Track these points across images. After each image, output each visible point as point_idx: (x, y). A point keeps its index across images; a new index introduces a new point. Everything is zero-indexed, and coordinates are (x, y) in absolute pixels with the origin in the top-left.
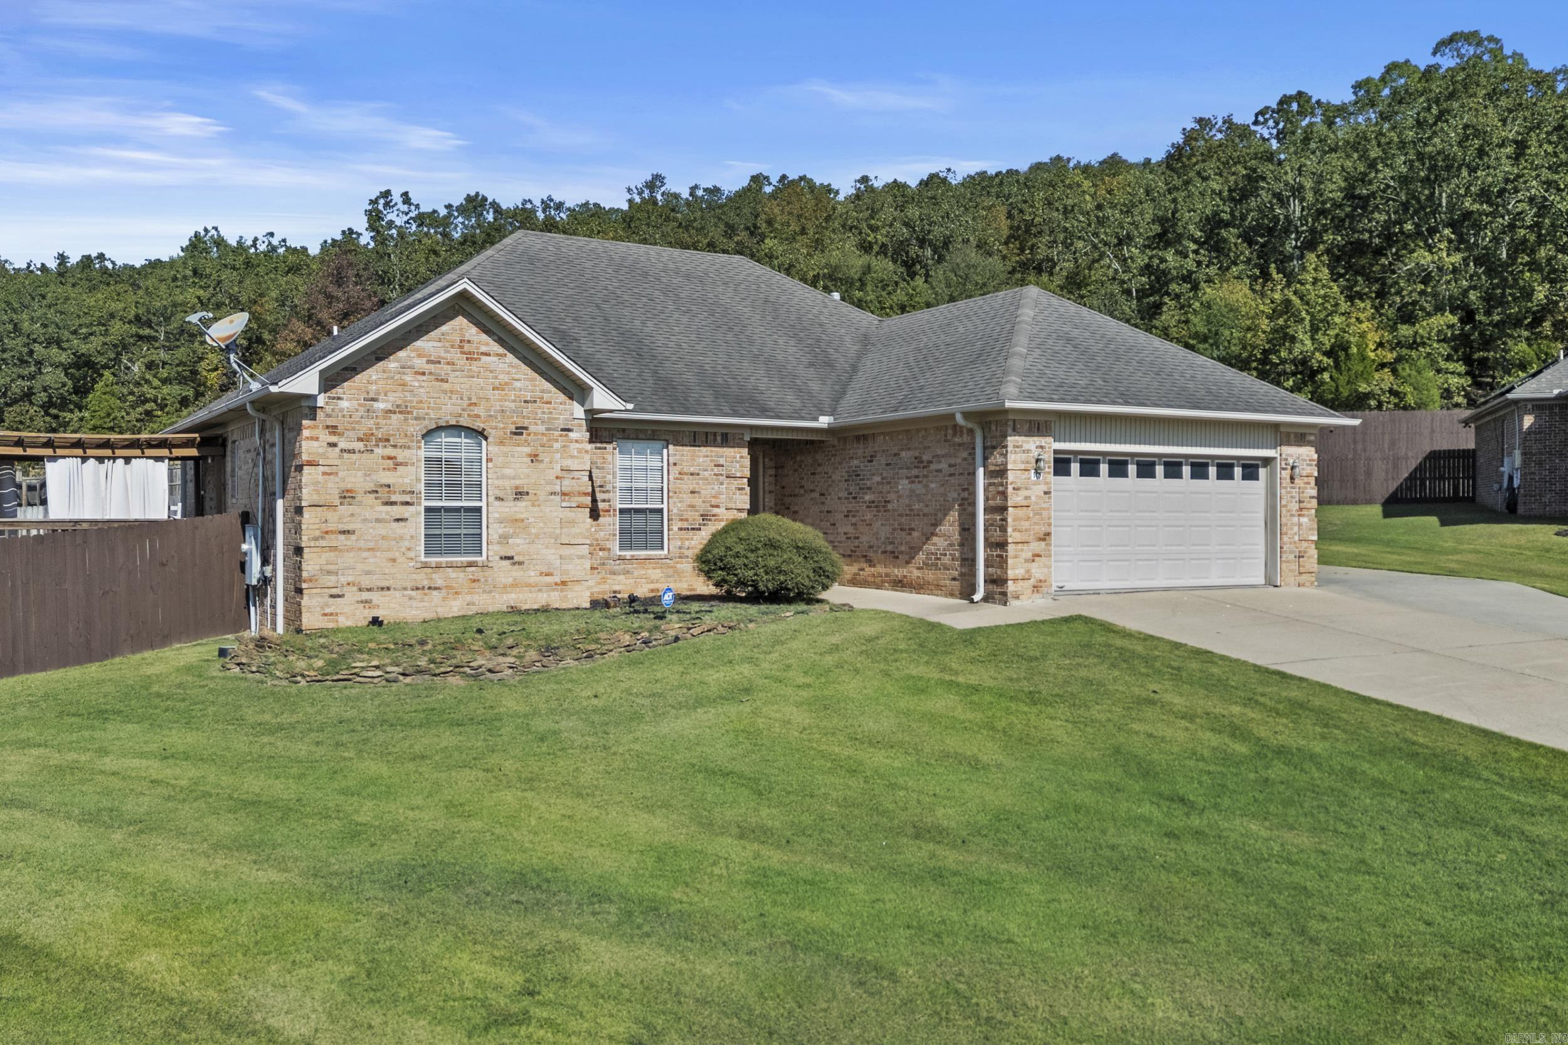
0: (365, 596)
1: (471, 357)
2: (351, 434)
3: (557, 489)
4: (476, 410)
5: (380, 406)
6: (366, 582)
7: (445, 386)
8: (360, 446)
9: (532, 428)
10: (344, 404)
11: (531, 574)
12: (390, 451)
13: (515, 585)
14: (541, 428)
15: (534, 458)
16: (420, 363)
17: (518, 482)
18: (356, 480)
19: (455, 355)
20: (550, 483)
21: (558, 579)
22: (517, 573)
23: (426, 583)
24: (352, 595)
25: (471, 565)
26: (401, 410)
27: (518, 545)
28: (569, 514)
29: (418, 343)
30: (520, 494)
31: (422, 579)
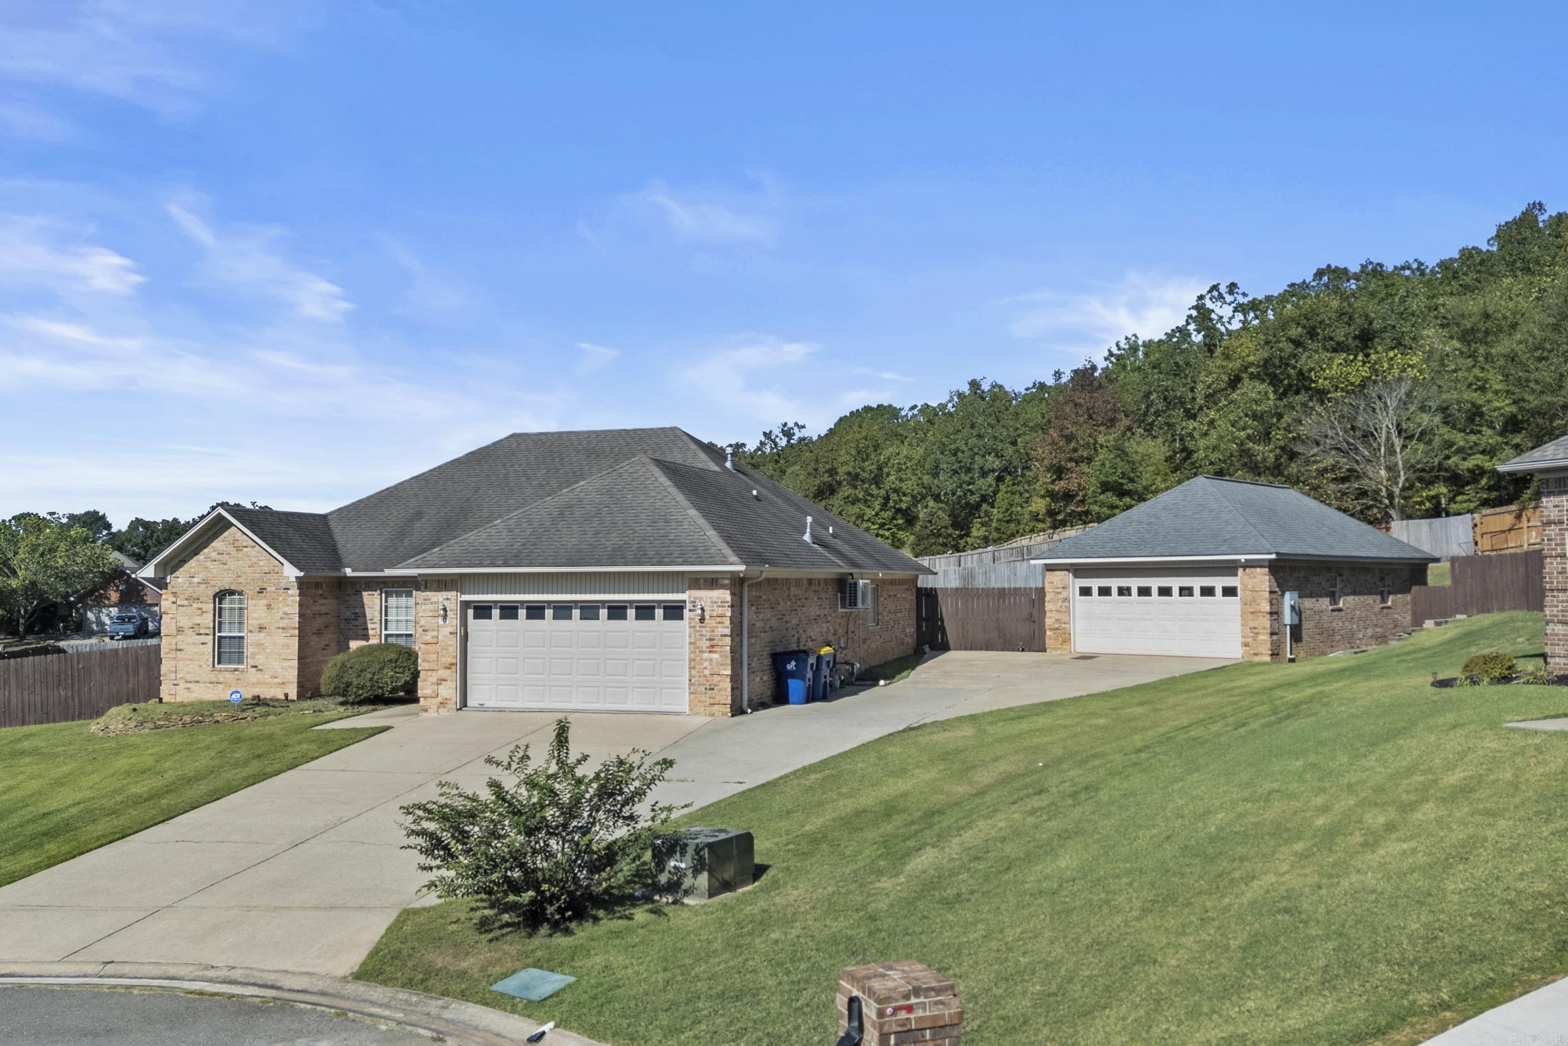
0: (189, 685)
1: (238, 549)
2: (182, 596)
3: (281, 625)
4: (241, 580)
5: (195, 580)
6: (189, 678)
7: (226, 567)
8: (186, 603)
9: (269, 589)
10: (180, 580)
11: (266, 677)
12: (200, 605)
13: (258, 683)
14: (273, 589)
15: (269, 606)
16: (214, 555)
17: (260, 621)
18: (185, 622)
19: (231, 549)
20: (277, 622)
21: (279, 680)
22: (259, 676)
23: (215, 680)
24: (183, 685)
25: (236, 670)
26: (205, 582)
27: (260, 660)
28: (286, 640)
29: (213, 544)
30: (261, 628)
31: (213, 677)
